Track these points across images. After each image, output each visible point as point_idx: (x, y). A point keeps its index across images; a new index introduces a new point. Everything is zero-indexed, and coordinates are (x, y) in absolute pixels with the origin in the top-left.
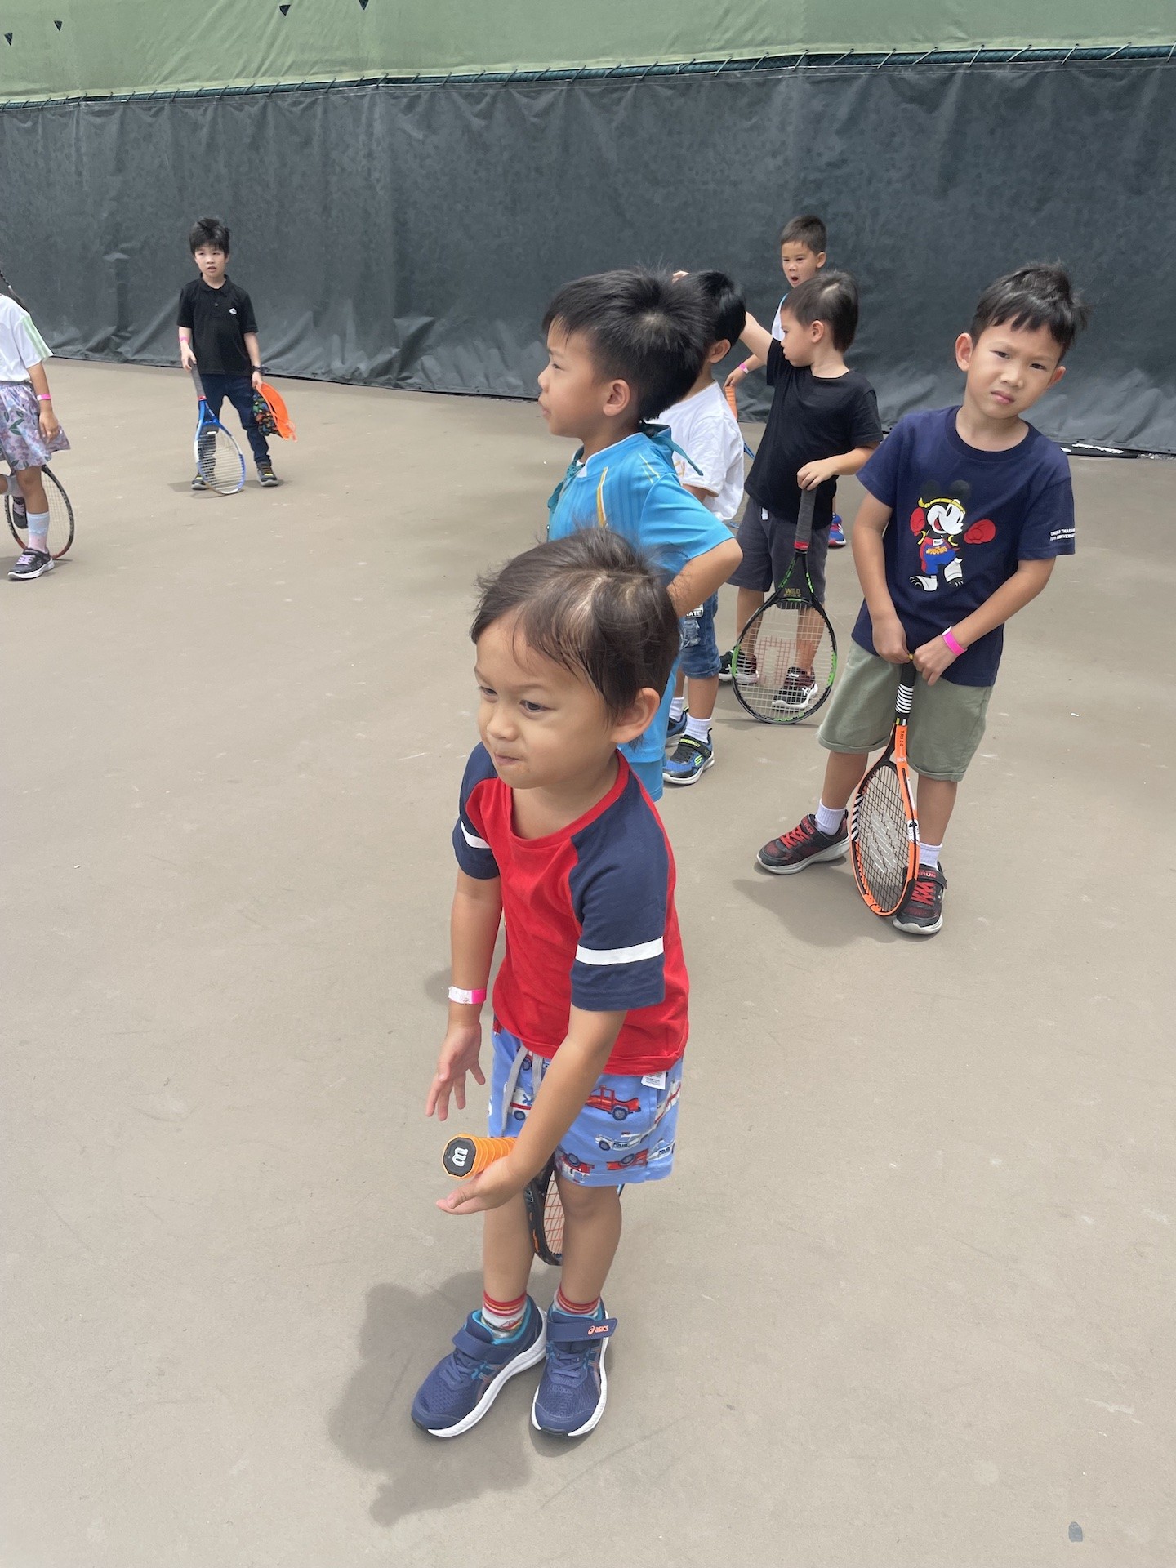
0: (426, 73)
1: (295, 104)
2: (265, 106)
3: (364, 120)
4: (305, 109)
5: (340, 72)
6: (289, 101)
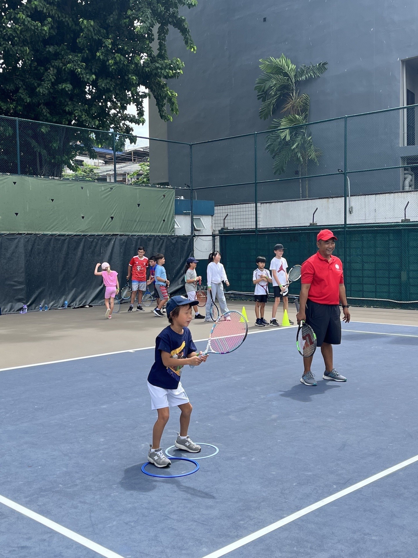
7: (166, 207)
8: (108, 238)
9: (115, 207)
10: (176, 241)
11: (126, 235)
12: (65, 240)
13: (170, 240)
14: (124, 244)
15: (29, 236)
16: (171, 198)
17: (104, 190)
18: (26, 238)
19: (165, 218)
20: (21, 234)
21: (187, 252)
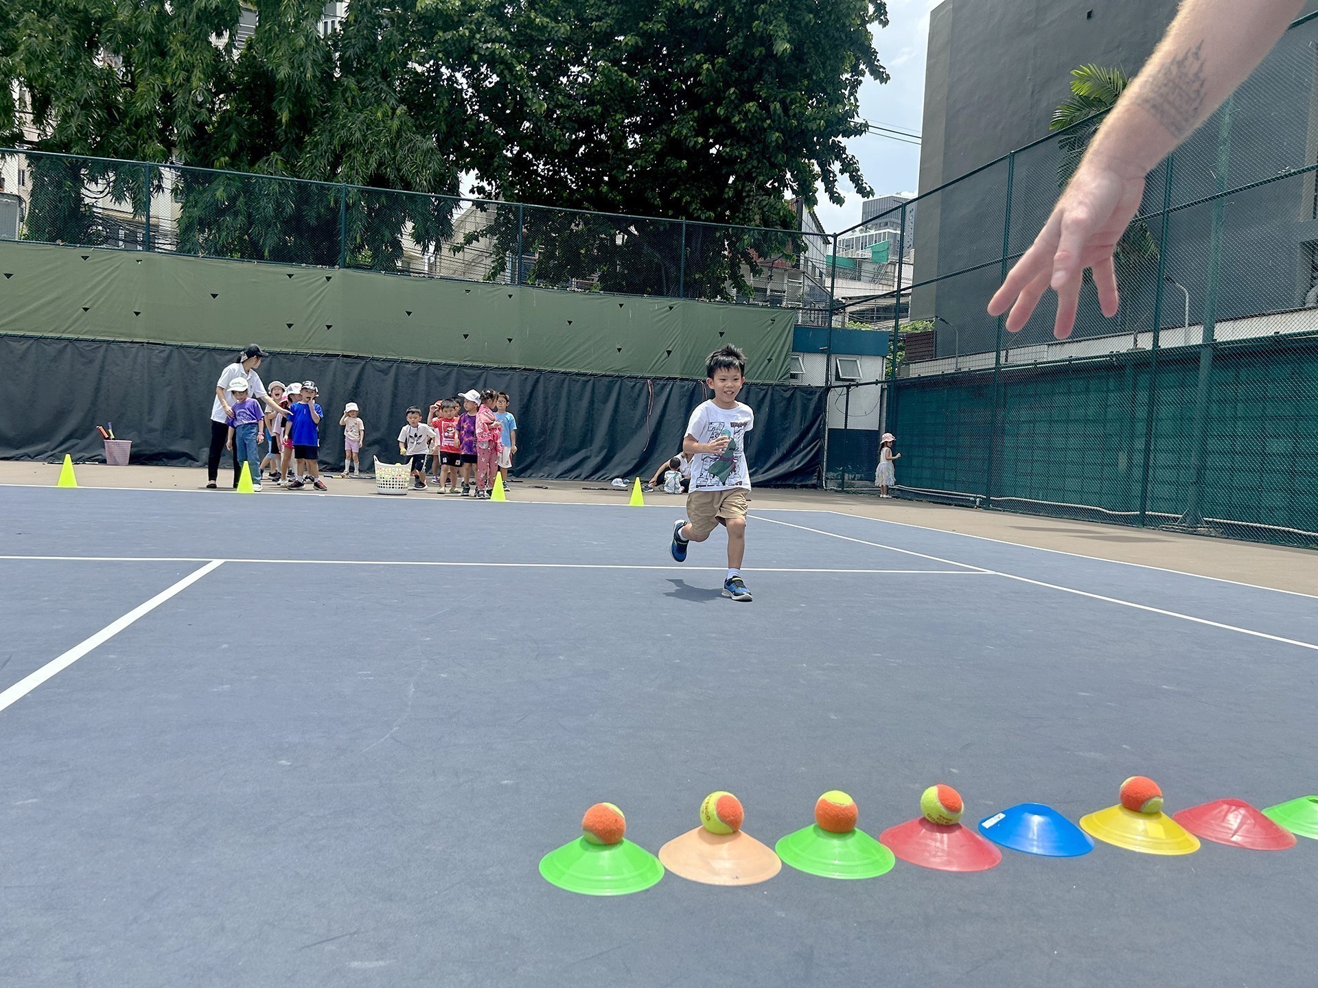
0: (168, 343)
1: (87, 346)
2: (67, 346)
3: (131, 356)
4: (93, 349)
5: (119, 337)
6: (84, 344)
7: (775, 338)
8: (662, 382)
9: (676, 335)
10: (793, 394)
11: (692, 380)
12: (587, 381)
13: (780, 392)
14: (689, 393)
15: (527, 373)
16: (787, 324)
17: (658, 309)
18: (522, 375)
19: (771, 356)
20: (515, 368)
21: (813, 414)
